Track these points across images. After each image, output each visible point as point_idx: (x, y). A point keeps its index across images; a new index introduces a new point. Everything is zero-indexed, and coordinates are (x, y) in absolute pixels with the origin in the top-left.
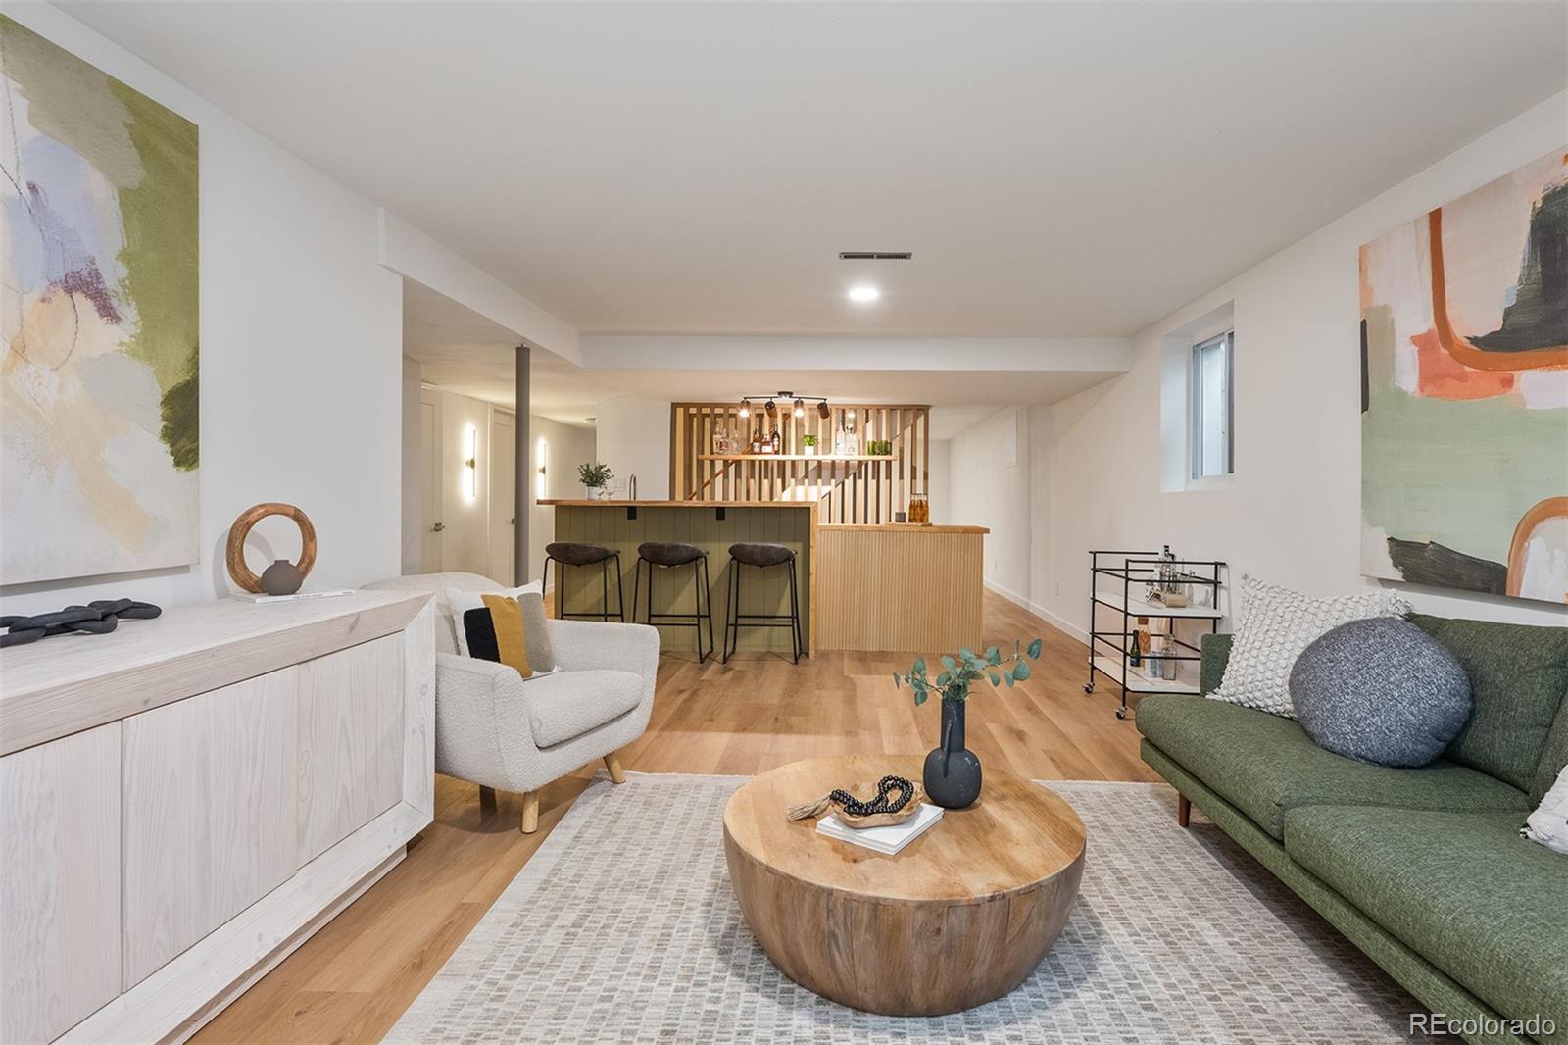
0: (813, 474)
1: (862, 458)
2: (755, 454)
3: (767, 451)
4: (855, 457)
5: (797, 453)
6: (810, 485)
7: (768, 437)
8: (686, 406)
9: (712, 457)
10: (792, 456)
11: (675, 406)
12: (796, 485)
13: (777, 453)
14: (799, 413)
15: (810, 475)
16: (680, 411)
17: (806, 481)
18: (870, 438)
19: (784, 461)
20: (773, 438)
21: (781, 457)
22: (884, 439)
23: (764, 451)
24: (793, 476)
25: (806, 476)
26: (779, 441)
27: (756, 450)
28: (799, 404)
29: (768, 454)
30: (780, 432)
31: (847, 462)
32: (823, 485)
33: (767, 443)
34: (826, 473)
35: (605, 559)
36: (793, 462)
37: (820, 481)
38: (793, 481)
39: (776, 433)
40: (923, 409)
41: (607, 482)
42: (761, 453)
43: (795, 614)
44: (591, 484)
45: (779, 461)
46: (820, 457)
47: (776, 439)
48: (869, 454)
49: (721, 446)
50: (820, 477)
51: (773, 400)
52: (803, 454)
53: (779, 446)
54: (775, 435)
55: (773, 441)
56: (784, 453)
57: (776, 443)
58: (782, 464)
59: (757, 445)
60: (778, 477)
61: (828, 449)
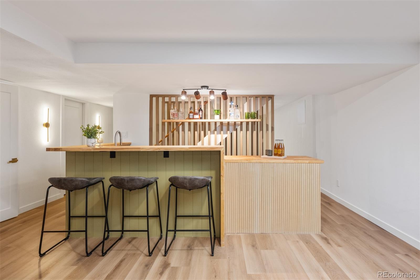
0: (218, 129)
1: (242, 120)
2: (190, 119)
3: (196, 118)
4: (239, 120)
5: (211, 119)
6: (217, 134)
7: (197, 111)
8: (157, 96)
9: (169, 121)
10: (208, 120)
11: (152, 96)
12: (211, 134)
13: (201, 118)
14: (212, 97)
15: (217, 129)
16: (154, 99)
17: (216, 132)
18: (246, 111)
19: (205, 123)
20: (199, 111)
21: (203, 120)
22: (252, 111)
23: (195, 118)
24: (209, 130)
25: (215, 130)
26: (202, 113)
27: (191, 117)
28: (212, 92)
29: (197, 119)
30: (203, 108)
31: (235, 123)
32: (224, 134)
33: (196, 114)
34: (225, 128)
35: (87, 187)
36: (209, 123)
37: (222, 132)
38: (209, 132)
39: (201, 109)
40: (271, 97)
41: (98, 135)
42: (193, 118)
43: (211, 214)
44: (89, 137)
45: (202, 123)
46: (222, 120)
47: (201, 112)
48: (246, 118)
49: (174, 115)
50: (222, 130)
51: (199, 90)
52: (214, 119)
53: (202, 115)
54: (200, 110)
55: (199, 113)
56: (205, 118)
57: (201, 114)
58: (204, 124)
59: (191, 114)
60: (202, 131)
61: (226, 117)
